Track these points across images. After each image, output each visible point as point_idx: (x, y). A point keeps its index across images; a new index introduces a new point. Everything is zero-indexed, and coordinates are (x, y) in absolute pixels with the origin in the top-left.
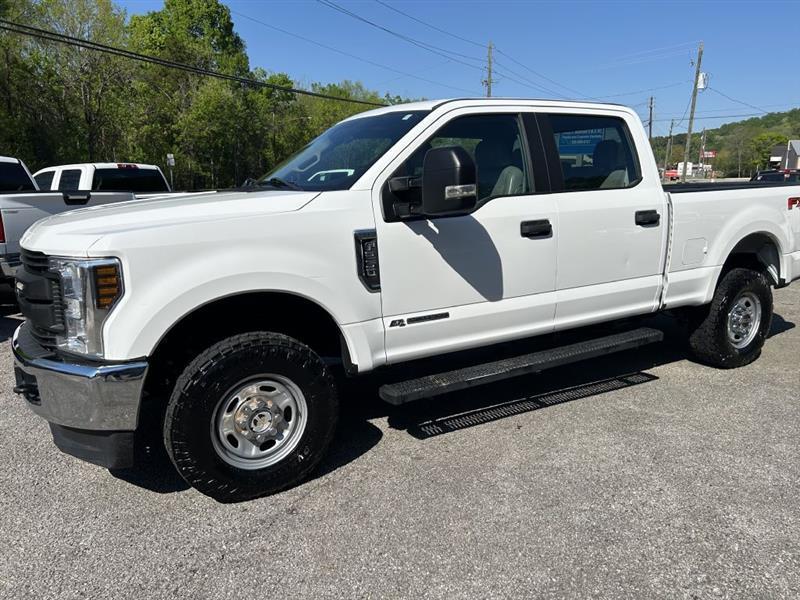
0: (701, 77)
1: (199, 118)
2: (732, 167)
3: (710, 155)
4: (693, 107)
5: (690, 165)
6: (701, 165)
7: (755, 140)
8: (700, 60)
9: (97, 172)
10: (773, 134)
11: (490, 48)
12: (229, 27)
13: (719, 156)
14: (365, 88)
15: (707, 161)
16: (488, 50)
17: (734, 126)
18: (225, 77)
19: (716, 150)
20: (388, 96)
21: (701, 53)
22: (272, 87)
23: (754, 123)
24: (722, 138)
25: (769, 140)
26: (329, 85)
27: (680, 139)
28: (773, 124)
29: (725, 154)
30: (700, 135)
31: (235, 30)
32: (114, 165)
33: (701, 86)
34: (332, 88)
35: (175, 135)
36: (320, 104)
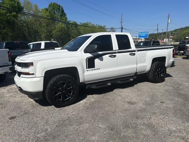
0: (169, 20)
1: (58, 31)
2: (177, 39)
3: (172, 37)
4: (168, 27)
5: (167, 39)
6: (170, 39)
7: (182, 33)
8: (169, 16)
9: (45, 43)
10: (187, 32)
11: (122, 14)
12: (63, 11)
13: (174, 37)
14: (92, 23)
15: (171, 38)
16: (121, 15)
17: (177, 30)
18: (63, 22)
19: (173, 36)
20: (96, 25)
21: (169, 15)
22: (72, 24)
23: (182, 29)
24: (174, 33)
25: (186, 33)
26: (84, 23)
27: (165, 33)
28: (187, 29)
29: (175, 36)
30: (169, 32)
31: (64, 12)
32: (49, 42)
33: (169, 22)
34: (85, 24)
35: (52, 35)
36: (82, 27)
